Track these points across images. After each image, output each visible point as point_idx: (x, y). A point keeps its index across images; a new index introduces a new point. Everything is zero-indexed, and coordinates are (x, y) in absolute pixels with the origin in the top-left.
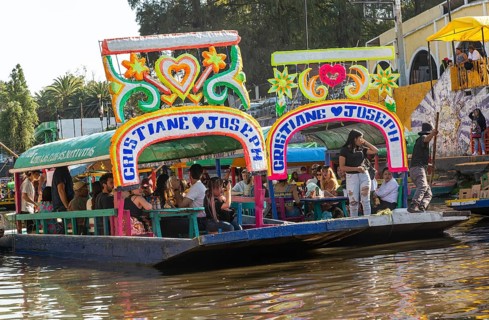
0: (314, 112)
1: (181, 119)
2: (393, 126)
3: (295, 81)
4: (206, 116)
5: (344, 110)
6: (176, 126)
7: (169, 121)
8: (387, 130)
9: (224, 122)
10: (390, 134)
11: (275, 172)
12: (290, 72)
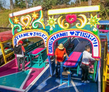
0: (63, 33)
1: (27, 33)
2: (96, 41)
3: (56, 21)
4: (33, 32)
5: (75, 33)
6: (26, 35)
7: (24, 34)
8: (93, 42)
9: (37, 34)
10: (94, 43)
11: (49, 53)
12: (54, 18)
